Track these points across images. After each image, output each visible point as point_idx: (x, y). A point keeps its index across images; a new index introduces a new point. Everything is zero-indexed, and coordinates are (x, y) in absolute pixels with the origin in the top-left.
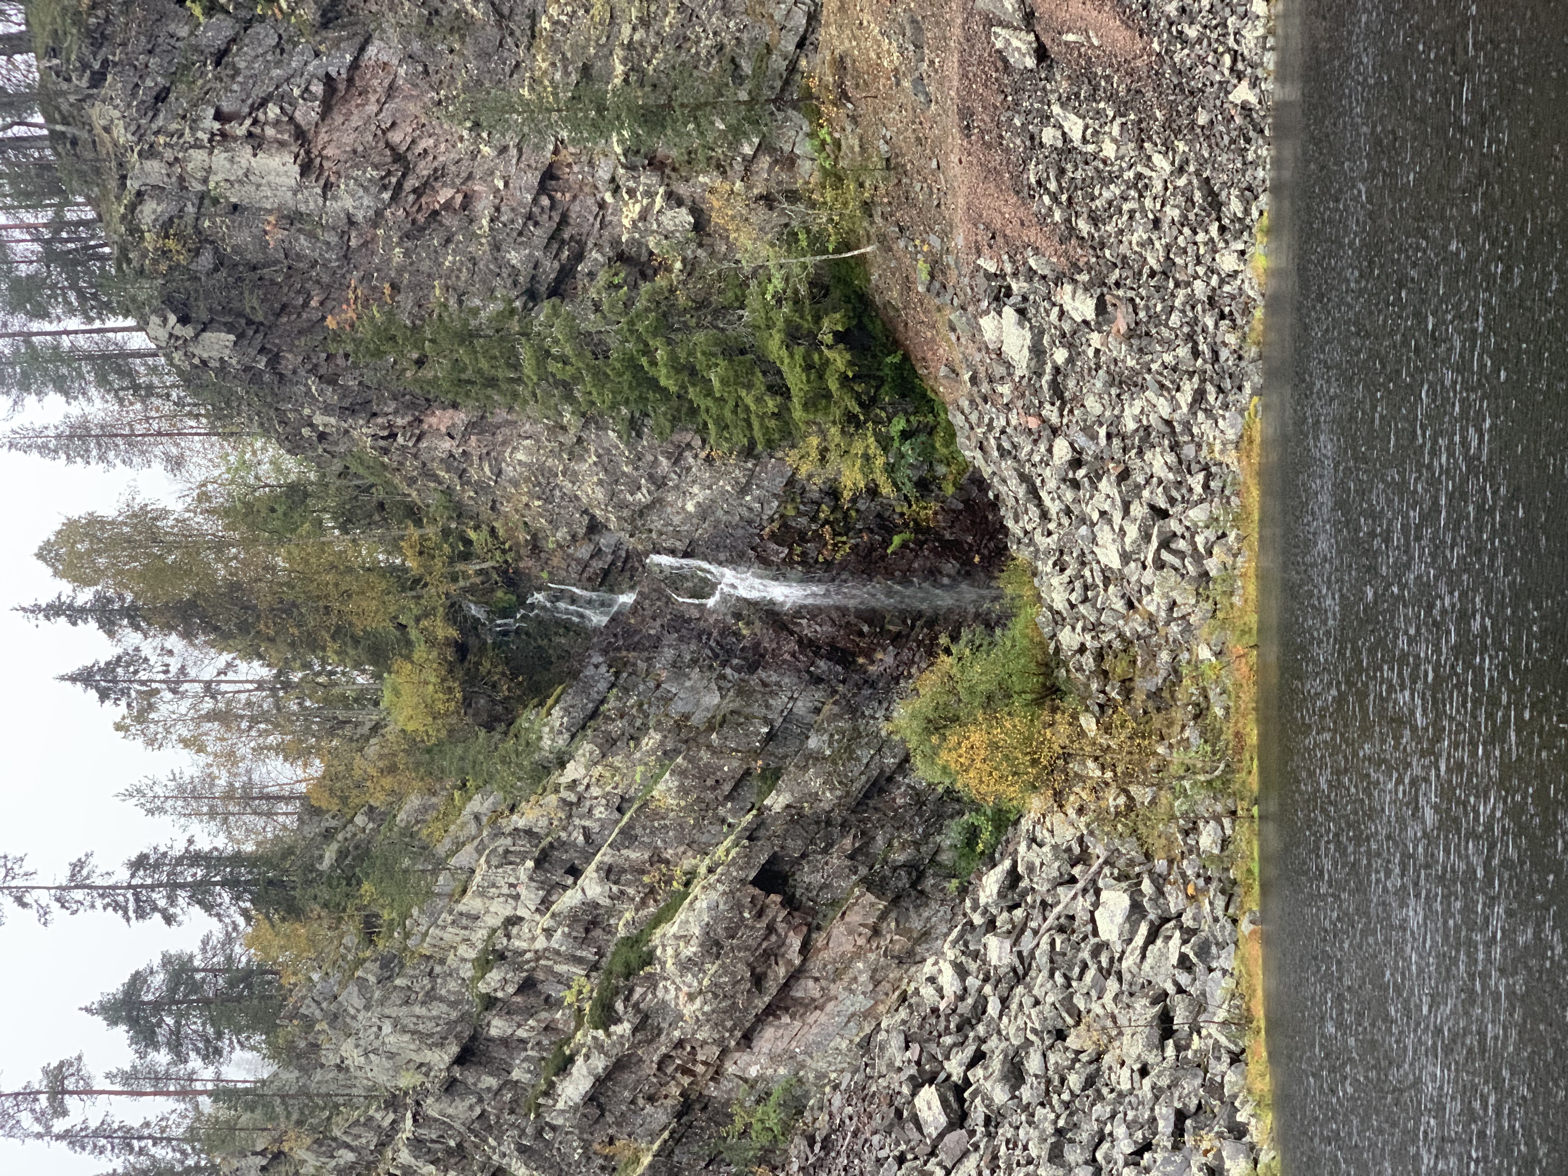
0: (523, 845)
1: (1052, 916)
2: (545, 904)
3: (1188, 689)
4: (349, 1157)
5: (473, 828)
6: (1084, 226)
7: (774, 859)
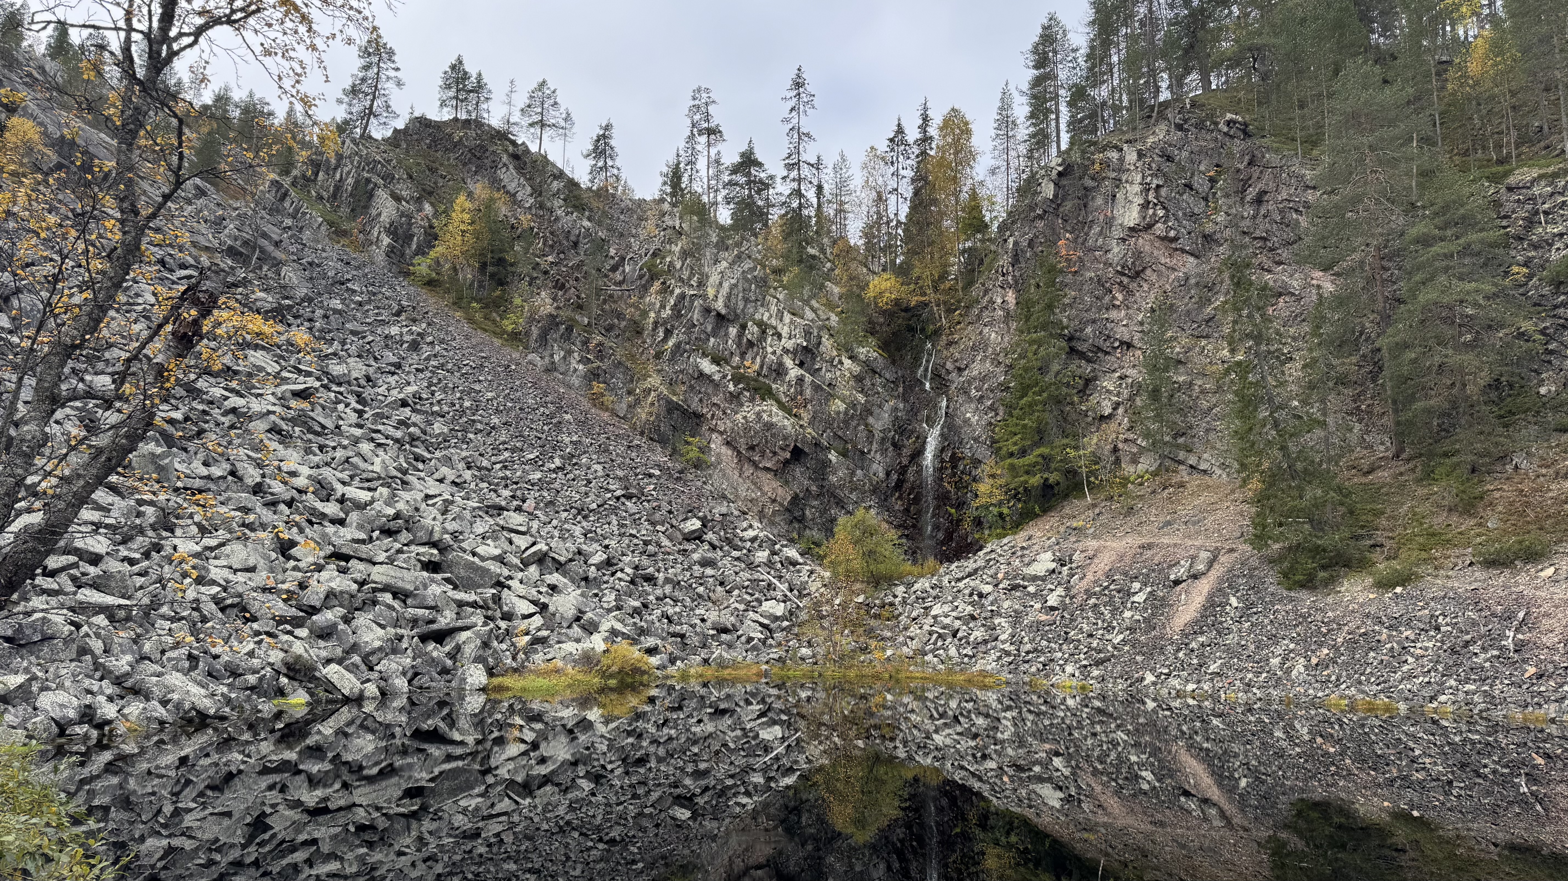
0: (814, 341)
1: (774, 581)
2: (786, 351)
3: (873, 643)
4: (678, 266)
5: (824, 317)
6: (1093, 601)
7: (806, 454)
